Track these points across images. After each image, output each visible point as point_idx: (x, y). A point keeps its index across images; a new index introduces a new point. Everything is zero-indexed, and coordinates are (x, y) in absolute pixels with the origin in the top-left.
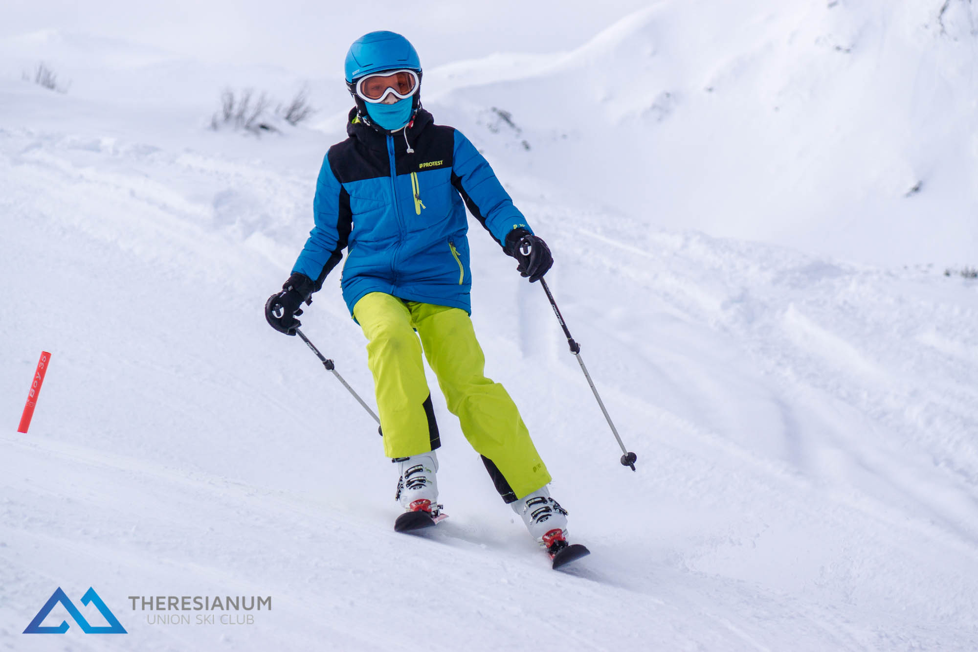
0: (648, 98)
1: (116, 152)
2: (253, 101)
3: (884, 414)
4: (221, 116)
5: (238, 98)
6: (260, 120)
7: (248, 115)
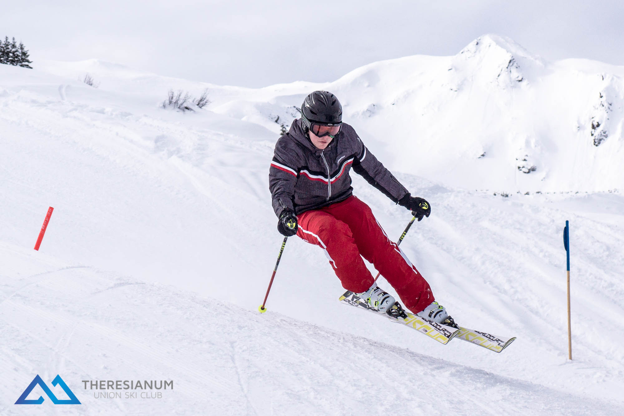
0: (365, 107)
1: (112, 114)
2: (182, 97)
3: (463, 258)
4: (168, 102)
5: (176, 95)
6: (185, 105)
7: (180, 102)
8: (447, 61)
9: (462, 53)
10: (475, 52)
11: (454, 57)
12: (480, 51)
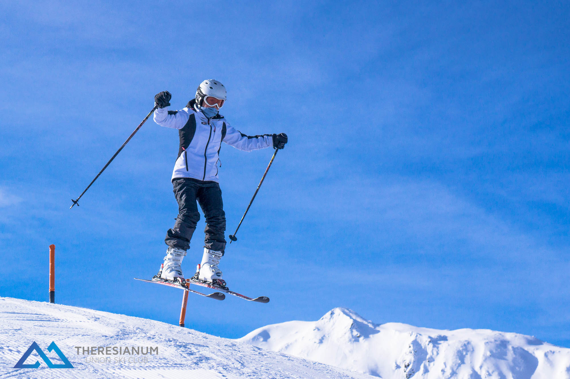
8: (313, 324)
9: (322, 319)
10: (330, 319)
11: (317, 322)
12: (333, 318)
